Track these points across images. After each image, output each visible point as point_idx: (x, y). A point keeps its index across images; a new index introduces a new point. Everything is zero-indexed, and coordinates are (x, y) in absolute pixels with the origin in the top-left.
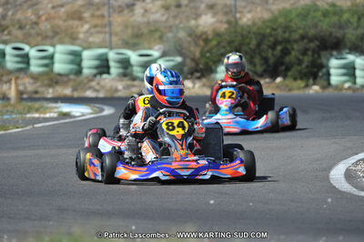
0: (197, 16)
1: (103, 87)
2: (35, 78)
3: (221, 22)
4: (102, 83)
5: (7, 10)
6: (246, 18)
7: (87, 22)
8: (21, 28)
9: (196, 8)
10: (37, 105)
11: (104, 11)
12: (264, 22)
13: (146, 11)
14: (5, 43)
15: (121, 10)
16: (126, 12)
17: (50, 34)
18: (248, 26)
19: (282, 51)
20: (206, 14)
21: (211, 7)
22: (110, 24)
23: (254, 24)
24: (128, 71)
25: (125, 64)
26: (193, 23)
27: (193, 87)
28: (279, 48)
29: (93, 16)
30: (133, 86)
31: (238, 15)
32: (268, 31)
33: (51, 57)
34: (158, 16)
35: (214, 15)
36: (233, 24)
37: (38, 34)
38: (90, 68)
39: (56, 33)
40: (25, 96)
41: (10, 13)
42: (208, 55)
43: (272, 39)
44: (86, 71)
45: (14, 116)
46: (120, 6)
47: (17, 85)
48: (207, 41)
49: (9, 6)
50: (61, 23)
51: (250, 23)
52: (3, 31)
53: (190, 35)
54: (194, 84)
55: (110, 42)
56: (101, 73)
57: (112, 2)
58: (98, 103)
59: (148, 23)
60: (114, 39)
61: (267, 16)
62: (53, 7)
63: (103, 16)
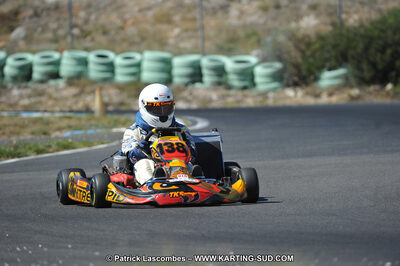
0: (298, 17)
1: (195, 98)
2: (121, 88)
3: (325, 24)
4: (195, 93)
5: (90, 14)
6: (352, 20)
7: (177, 26)
8: (105, 33)
9: (297, 9)
10: (123, 118)
11: (196, 14)
12: (372, 23)
13: (242, 13)
14: (87, 50)
15: (214, 11)
16: (220, 14)
17: (137, 39)
18: (355, 28)
19: (392, 55)
20: (308, 15)
21: (314, 8)
22: (202, 28)
23: (362, 25)
24: (223, 79)
25: (220, 71)
26: (293, 25)
27: (296, 96)
28: (389, 51)
29: (184, 19)
30: (229, 96)
31: (344, 16)
32: (376, 33)
33: (138, 65)
34: (255, 18)
35: (318, 16)
36: (338, 25)
37: (124, 40)
38: (181, 76)
39: (143, 39)
40: (110, 108)
41: (93, 17)
42: (311, 60)
43: (381, 42)
44: (177, 80)
45: (99, 131)
46: (213, 9)
47: (101, 96)
48: (309, 45)
49: (92, 10)
50: (148, 27)
51: (356, 25)
52: (85, 37)
53: (290, 39)
54: (296, 92)
55: (203, 47)
56: (193, 82)
57: (205, 4)
58: (191, 115)
59: (244, 26)
60: (208, 44)
61: (375, 16)
62: (141, 11)
63: (194, 20)
